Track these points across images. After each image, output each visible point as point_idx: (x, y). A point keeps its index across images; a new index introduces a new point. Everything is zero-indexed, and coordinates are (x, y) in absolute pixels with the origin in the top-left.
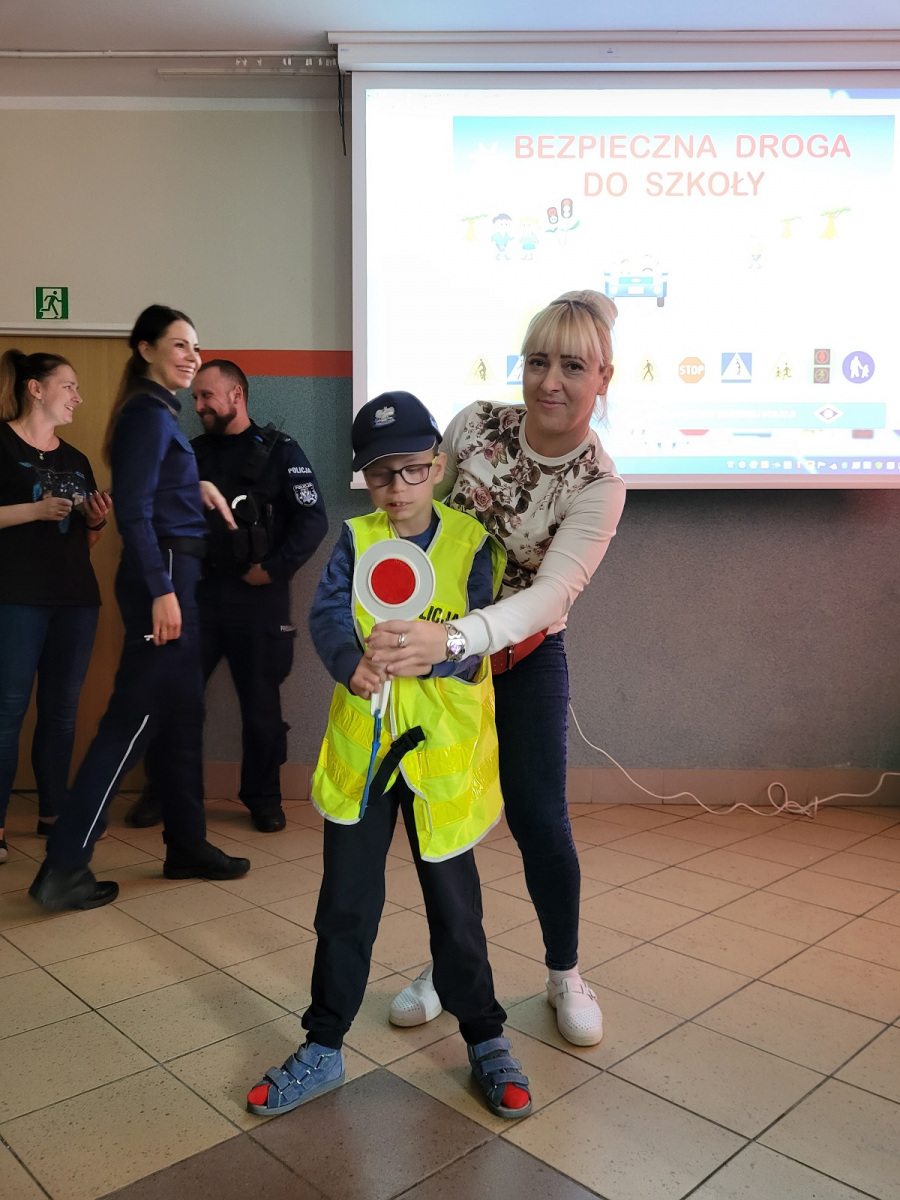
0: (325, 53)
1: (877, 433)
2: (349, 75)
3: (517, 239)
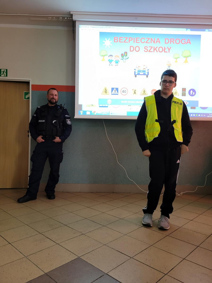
1: (196, 107)
2: (75, 22)
3: (114, 61)
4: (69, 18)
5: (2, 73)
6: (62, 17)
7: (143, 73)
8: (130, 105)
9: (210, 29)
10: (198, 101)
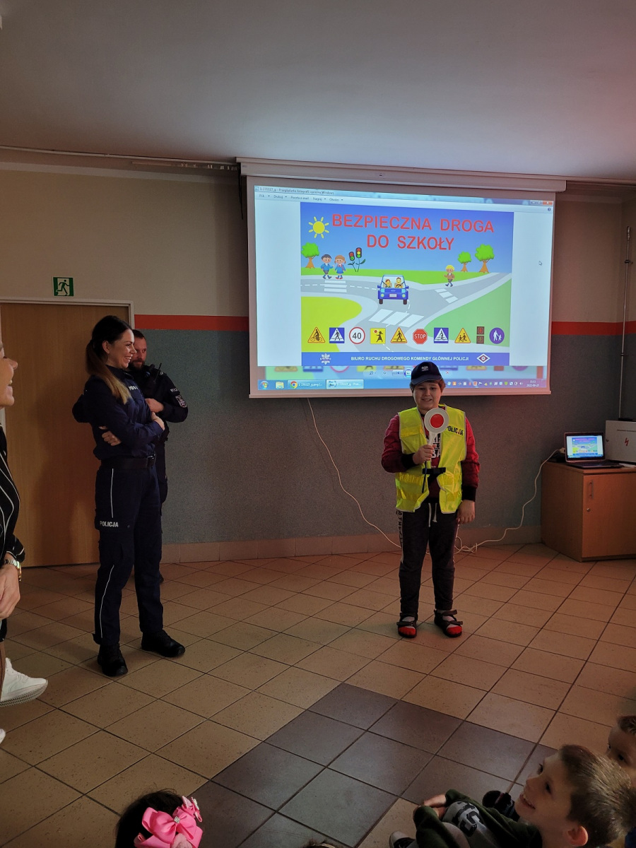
0: (231, 164)
1: (506, 367)
2: (245, 177)
3: (334, 268)
4: (229, 168)
5: (60, 288)
6: (214, 165)
7: (395, 296)
8: (369, 365)
9: (531, 201)
10: (509, 354)
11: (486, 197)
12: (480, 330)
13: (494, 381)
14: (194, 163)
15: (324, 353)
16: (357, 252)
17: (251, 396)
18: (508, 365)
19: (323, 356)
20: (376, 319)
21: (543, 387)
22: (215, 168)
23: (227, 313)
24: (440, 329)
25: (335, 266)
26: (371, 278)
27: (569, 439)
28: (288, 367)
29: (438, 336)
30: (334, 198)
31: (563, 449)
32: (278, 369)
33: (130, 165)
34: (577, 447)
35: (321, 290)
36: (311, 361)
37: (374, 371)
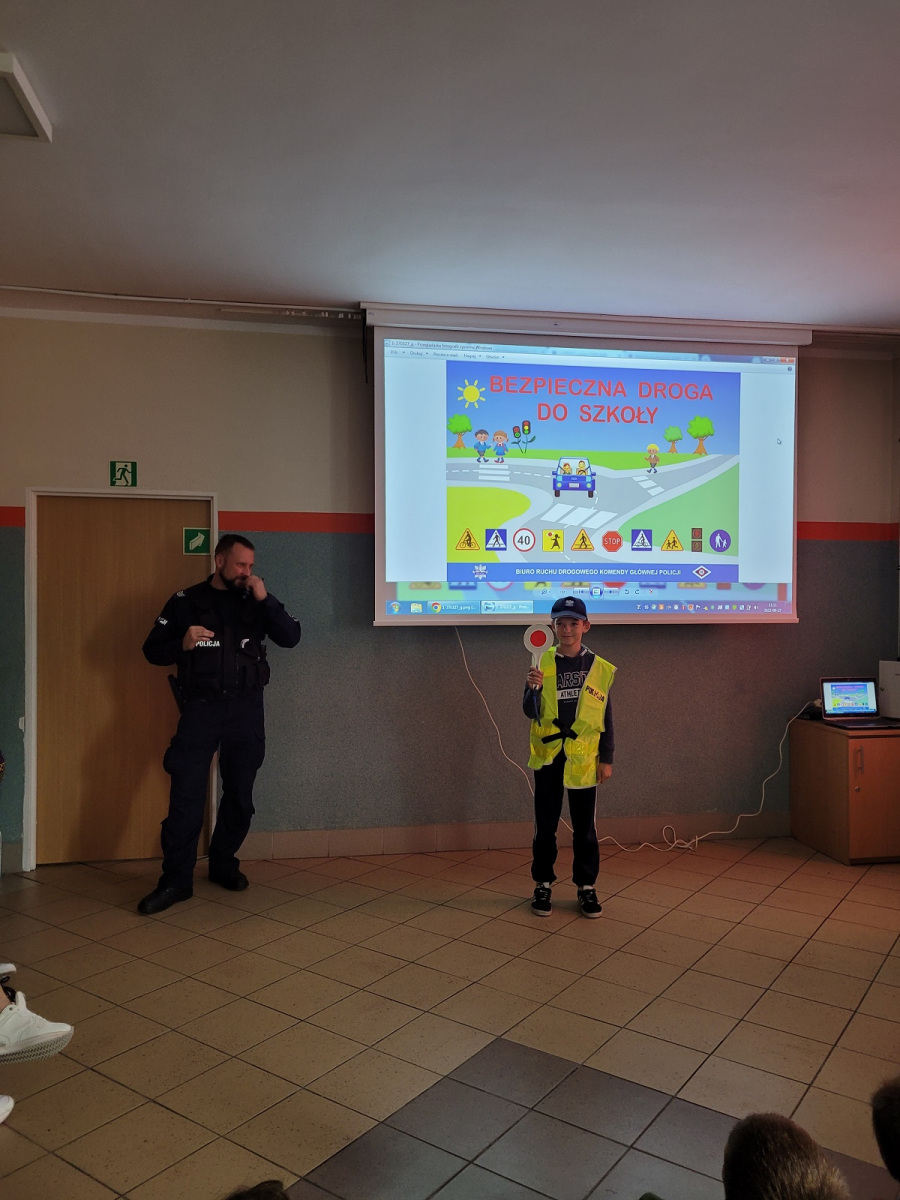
0: (353, 311)
1: (733, 584)
2: (372, 328)
3: (492, 449)
4: (350, 316)
5: (118, 475)
6: (330, 312)
7: (577, 485)
8: (541, 580)
9: (764, 357)
10: (737, 566)
11: (701, 353)
12: (697, 533)
13: (717, 603)
14: (303, 310)
15: (478, 564)
16: (523, 426)
17: (376, 623)
18: (737, 581)
19: (476, 568)
20: (551, 516)
21: (785, 612)
22: (332, 316)
23: (344, 509)
24: (639, 531)
25: (493, 446)
26: (543, 462)
27: (827, 687)
28: (428, 583)
29: (637, 541)
30: (492, 354)
31: (820, 701)
32: (413, 586)
33: (218, 313)
34: (838, 699)
35: (474, 477)
36: (460, 575)
37: (548, 588)
